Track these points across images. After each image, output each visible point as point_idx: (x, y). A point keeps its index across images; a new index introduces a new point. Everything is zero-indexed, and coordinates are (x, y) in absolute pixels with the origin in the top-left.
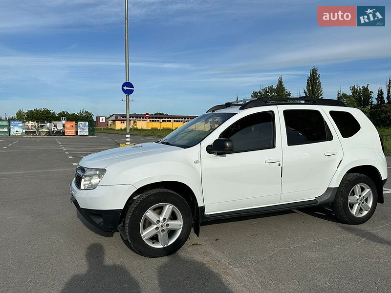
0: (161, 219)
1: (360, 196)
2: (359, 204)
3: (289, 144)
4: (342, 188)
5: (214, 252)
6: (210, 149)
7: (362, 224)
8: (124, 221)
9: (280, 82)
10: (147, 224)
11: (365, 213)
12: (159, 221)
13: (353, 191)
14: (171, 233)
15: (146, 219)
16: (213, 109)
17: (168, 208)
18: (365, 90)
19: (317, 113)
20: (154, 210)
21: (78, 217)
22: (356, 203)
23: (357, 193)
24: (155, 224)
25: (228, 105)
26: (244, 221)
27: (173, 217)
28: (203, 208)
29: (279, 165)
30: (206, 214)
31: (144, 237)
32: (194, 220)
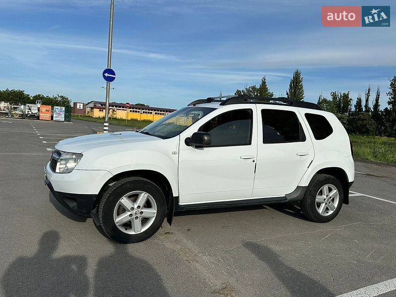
0: (136, 206)
1: (327, 196)
2: (326, 204)
3: (264, 142)
4: (311, 187)
5: (185, 241)
6: (188, 142)
7: (327, 223)
8: (98, 207)
9: (264, 83)
10: (121, 210)
11: (331, 212)
12: (133, 208)
13: (321, 190)
14: (145, 220)
15: (121, 206)
16: (195, 103)
17: (143, 196)
18: (346, 96)
19: (293, 114)
20: (129, 197)
21: (51, 202)
22: (323, 203)
23: (324, 193)
24: (129, 211)
25: (210, 100)
26: (216, 214)
27: (148, 205)
28: (177, 198)
29: (254, 161)
30: (180, 204)
31: (117, 223)
32: (168, 209)
